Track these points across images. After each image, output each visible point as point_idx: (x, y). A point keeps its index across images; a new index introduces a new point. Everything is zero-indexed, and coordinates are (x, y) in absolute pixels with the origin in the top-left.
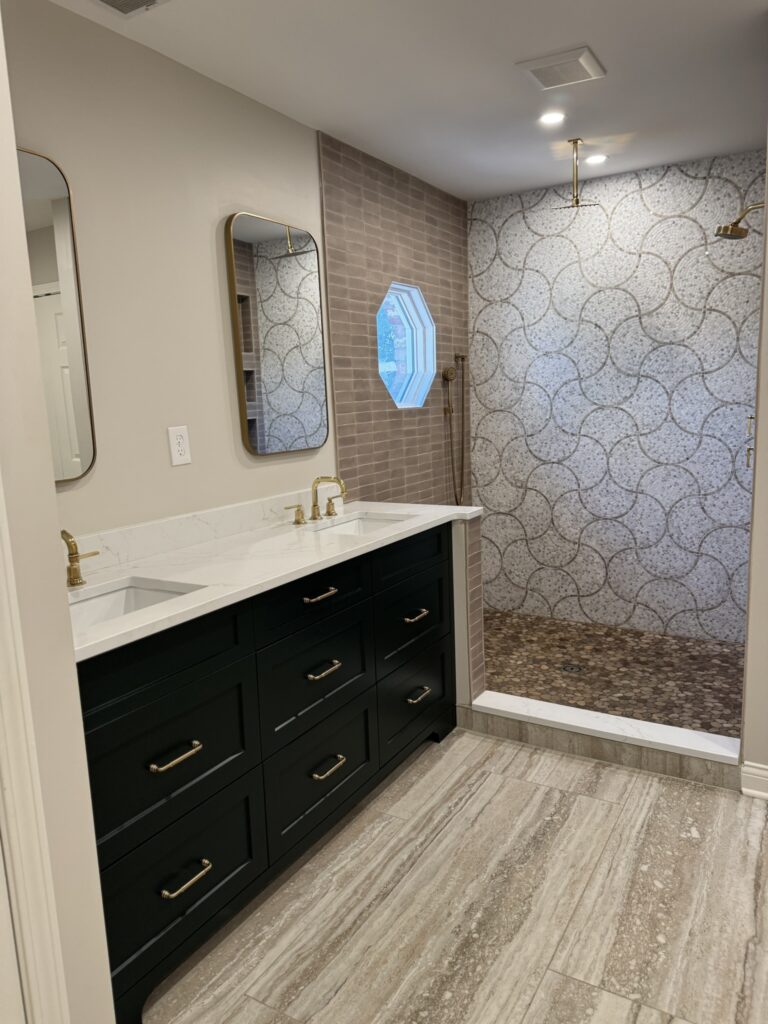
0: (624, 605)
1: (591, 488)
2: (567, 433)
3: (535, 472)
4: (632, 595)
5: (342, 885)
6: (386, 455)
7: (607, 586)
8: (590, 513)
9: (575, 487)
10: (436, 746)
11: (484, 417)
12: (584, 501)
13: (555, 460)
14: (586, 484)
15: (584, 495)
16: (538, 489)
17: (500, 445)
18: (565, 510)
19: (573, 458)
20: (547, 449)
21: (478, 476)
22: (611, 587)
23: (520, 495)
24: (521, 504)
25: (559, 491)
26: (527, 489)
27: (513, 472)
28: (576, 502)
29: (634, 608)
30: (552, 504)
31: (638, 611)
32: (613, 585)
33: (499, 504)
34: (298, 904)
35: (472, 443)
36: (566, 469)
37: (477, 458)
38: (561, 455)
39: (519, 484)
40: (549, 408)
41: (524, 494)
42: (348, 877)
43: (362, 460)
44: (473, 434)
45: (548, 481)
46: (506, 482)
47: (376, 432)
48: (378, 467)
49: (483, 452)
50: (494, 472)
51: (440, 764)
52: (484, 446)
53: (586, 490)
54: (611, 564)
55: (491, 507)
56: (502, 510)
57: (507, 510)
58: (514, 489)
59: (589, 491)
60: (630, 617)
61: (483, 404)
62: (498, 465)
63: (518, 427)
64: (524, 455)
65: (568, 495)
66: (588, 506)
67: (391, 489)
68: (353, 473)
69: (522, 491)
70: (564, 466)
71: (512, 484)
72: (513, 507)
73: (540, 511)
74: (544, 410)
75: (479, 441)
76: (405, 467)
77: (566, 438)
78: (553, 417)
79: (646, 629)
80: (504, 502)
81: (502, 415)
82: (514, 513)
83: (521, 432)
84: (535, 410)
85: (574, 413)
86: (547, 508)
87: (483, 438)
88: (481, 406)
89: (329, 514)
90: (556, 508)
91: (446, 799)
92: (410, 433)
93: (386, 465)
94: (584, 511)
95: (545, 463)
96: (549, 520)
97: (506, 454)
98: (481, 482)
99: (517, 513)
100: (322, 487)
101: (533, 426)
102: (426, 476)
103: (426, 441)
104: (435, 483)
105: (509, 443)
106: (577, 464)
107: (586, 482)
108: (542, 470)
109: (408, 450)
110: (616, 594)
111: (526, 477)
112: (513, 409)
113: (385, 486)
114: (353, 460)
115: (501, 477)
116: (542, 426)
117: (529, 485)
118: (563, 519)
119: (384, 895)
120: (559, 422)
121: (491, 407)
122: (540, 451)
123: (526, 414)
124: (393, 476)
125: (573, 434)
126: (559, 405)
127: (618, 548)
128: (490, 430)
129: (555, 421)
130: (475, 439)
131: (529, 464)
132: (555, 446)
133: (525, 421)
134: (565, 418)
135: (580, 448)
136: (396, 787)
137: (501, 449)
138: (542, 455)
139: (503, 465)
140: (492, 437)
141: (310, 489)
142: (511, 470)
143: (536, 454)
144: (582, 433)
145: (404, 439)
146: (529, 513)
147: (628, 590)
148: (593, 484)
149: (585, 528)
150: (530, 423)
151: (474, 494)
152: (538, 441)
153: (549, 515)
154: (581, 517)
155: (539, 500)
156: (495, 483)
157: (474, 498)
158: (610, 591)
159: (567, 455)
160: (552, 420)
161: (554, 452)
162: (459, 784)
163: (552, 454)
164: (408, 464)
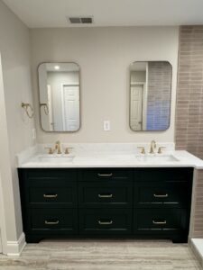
5: (93, 253)
10: (171, 243)
34: (81, 248)
42: (97, 252)
43: (191, 136)
47: (202, 127)
51: (163, 249)
91: (146, 258)
114: (185, 136)
119: (93, 263)
136: (141, 244)
162: (157, 258)
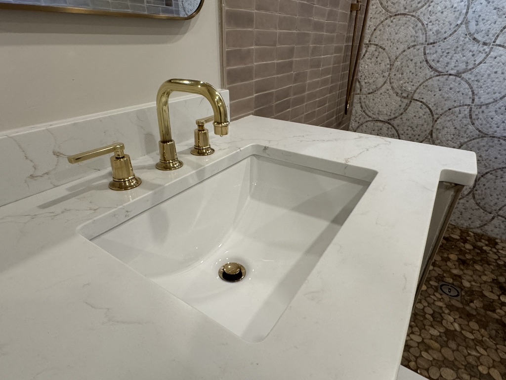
0: (483, 215)
1: (487, 105)
2: (478, 41)
3: (426, 83)
4: (495, 207)
6: (291, 52)
7: (471, 196)
8: (477, 129)
9: (469, 102)
11: (382, 22)
12: (474, 117)
13: (452, 72)
14: (482, 100)
15: (476, 111)
16: (424, 101)
17: (394, 53)
18: (448, 124)
19: (475, 71)
20: (447, 60)
21: (363, 83)
22: (474, 198)
23: (404, 105)
24: (402, 114)
25: (449, 104)
26: (413, 99)
27: (401, 82)
28: (465, 117)
29: (493, 218)
30: (436, 116)
31: (495, 221)
32: (477, 197)
33: (379, 113)
35: (364, 51)
36: (463, 82)
37: (365, 66)
38: (462, 66)
39: (405, 95)
40: (464, 11)
41: (408, 105)
43: (262, 55)
44: (366, 41)
45: (438, 93)
46: (391, 92)
47: (283, 15)
48: (281, 68)
49: (374, 60)
50: (381, 81)
52: (377, 53)
53: (481, 106)
54: (482, 179)
55: (370, 114)
56: (380, 119)
57: (387, 118)
58: (399, 99)
59: (484, 108)
60: (485, 225)
61: (383, 8)
62: (386, 74)
63: (420, 33)
64: (419, 64)
65: (457, 109)
66: (477, 123)
67: (292, 97)
68: (246, 74)
69: (406, 101)
70: (463, 79)
71: (397, 94)
72: (393, 116)
73: (421, 122)
74: (457, 14)
75: (372, 48)
76: (309, 70)
77: (475, 48)
78: (466, 22)
79: (498, 237)
80: (385, 110)
81: (404, 19)
82: (392, 122)
83: (421, 38)
84: (445, 13)
85: (495, 17)
86: (430, 120)
87: (377, 45)
88: (380, 9)
89: (199, 151)
90: (438, 122)
92: (318, 26)
93: (290, 65)
94: (471, 127)
95: (440, 74)
96: (428, 132)
97: (398, 63)
98: (365, 90)
99: (395, 123)
100: (176, 99)
101: (438, 32)
102: (325, 82)
103: (330, 40)
104: (331, 90)
105: (404, 51)
106: (479, 77)
107: (484, 98)
108: (435, 82)
109: (315, 48)
110: (478, 204)
111: (414, 88)
112: (419, 12)
113: (286, 93)
114: (249, 51)
115: (387, 86)
116: (449, 33)
117: (416, 96)
118: (444, 132)
120: (473, 27)
121: (393, 10)
122: (438, 62)
123: (433, 18)
124: (296, 81)
125: (485, 44)
126: (479, 8)
127: (496, 166)
128: (385, 37)
129: (467, 27)
130: (368, 46)
131: (421, 75)
132: (457, 56)
133: (430, 27)
134: (481, 24)
135: (489, 60)
137: (393, 57)
138: (440, 67)
139: (392, 75)
140: (386, 44)
141: (153, 104)
142: (400, 79)
143: (433, 64)
144: (498, 42)
145: (312, 33)
146: (408, 123)
147: (492, 204)
148: (491, 100)
149: (465, 143)
150: (435, 29)
151: (355, 100)
152: (439, 51)
153: (430, 127)
154: (465, 132)
155: (423, 112)
156: (379, 93)
157: (355, 105)
158: (472, 201)
159: (470, 67)
160: (464, 26)
161: (456, 63)
163: (453, 64)
164: (311, 67)
